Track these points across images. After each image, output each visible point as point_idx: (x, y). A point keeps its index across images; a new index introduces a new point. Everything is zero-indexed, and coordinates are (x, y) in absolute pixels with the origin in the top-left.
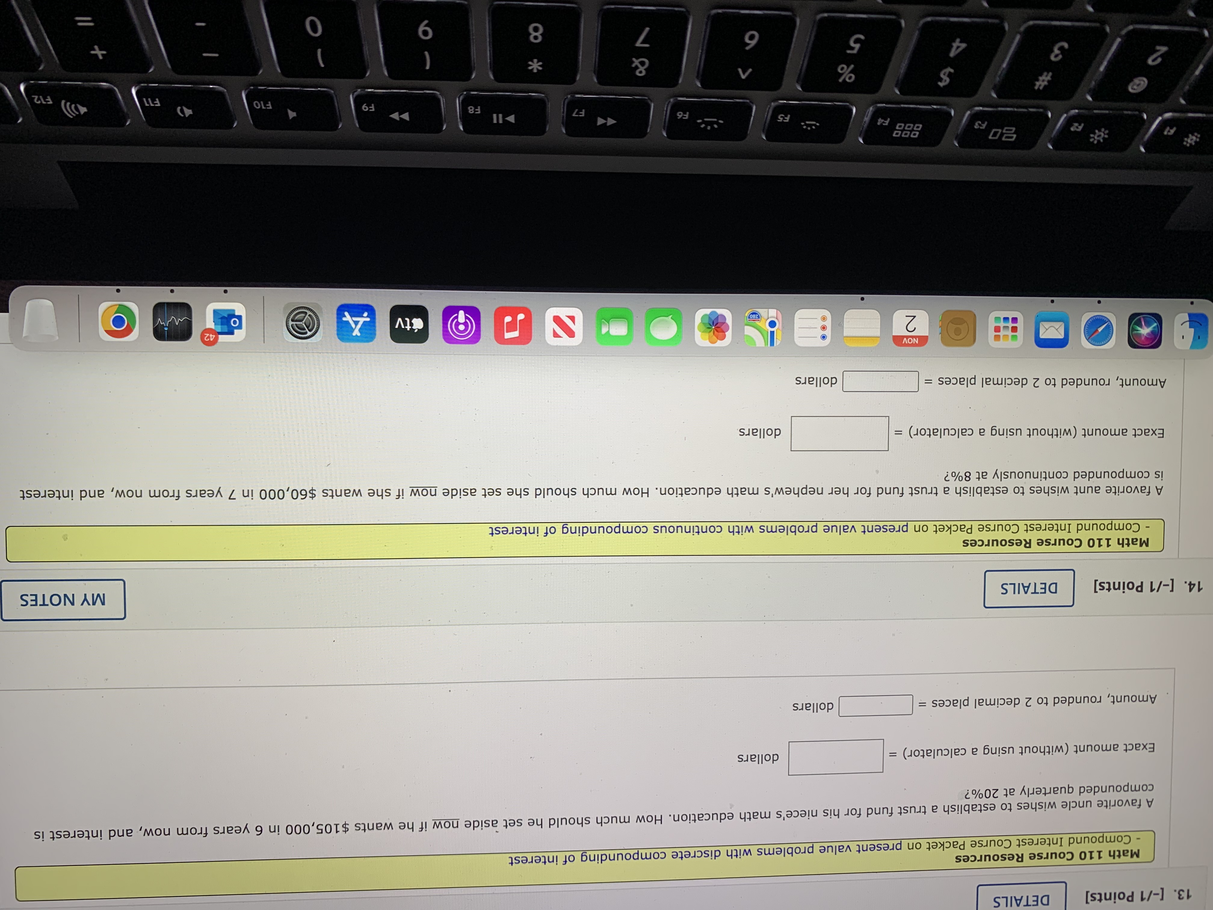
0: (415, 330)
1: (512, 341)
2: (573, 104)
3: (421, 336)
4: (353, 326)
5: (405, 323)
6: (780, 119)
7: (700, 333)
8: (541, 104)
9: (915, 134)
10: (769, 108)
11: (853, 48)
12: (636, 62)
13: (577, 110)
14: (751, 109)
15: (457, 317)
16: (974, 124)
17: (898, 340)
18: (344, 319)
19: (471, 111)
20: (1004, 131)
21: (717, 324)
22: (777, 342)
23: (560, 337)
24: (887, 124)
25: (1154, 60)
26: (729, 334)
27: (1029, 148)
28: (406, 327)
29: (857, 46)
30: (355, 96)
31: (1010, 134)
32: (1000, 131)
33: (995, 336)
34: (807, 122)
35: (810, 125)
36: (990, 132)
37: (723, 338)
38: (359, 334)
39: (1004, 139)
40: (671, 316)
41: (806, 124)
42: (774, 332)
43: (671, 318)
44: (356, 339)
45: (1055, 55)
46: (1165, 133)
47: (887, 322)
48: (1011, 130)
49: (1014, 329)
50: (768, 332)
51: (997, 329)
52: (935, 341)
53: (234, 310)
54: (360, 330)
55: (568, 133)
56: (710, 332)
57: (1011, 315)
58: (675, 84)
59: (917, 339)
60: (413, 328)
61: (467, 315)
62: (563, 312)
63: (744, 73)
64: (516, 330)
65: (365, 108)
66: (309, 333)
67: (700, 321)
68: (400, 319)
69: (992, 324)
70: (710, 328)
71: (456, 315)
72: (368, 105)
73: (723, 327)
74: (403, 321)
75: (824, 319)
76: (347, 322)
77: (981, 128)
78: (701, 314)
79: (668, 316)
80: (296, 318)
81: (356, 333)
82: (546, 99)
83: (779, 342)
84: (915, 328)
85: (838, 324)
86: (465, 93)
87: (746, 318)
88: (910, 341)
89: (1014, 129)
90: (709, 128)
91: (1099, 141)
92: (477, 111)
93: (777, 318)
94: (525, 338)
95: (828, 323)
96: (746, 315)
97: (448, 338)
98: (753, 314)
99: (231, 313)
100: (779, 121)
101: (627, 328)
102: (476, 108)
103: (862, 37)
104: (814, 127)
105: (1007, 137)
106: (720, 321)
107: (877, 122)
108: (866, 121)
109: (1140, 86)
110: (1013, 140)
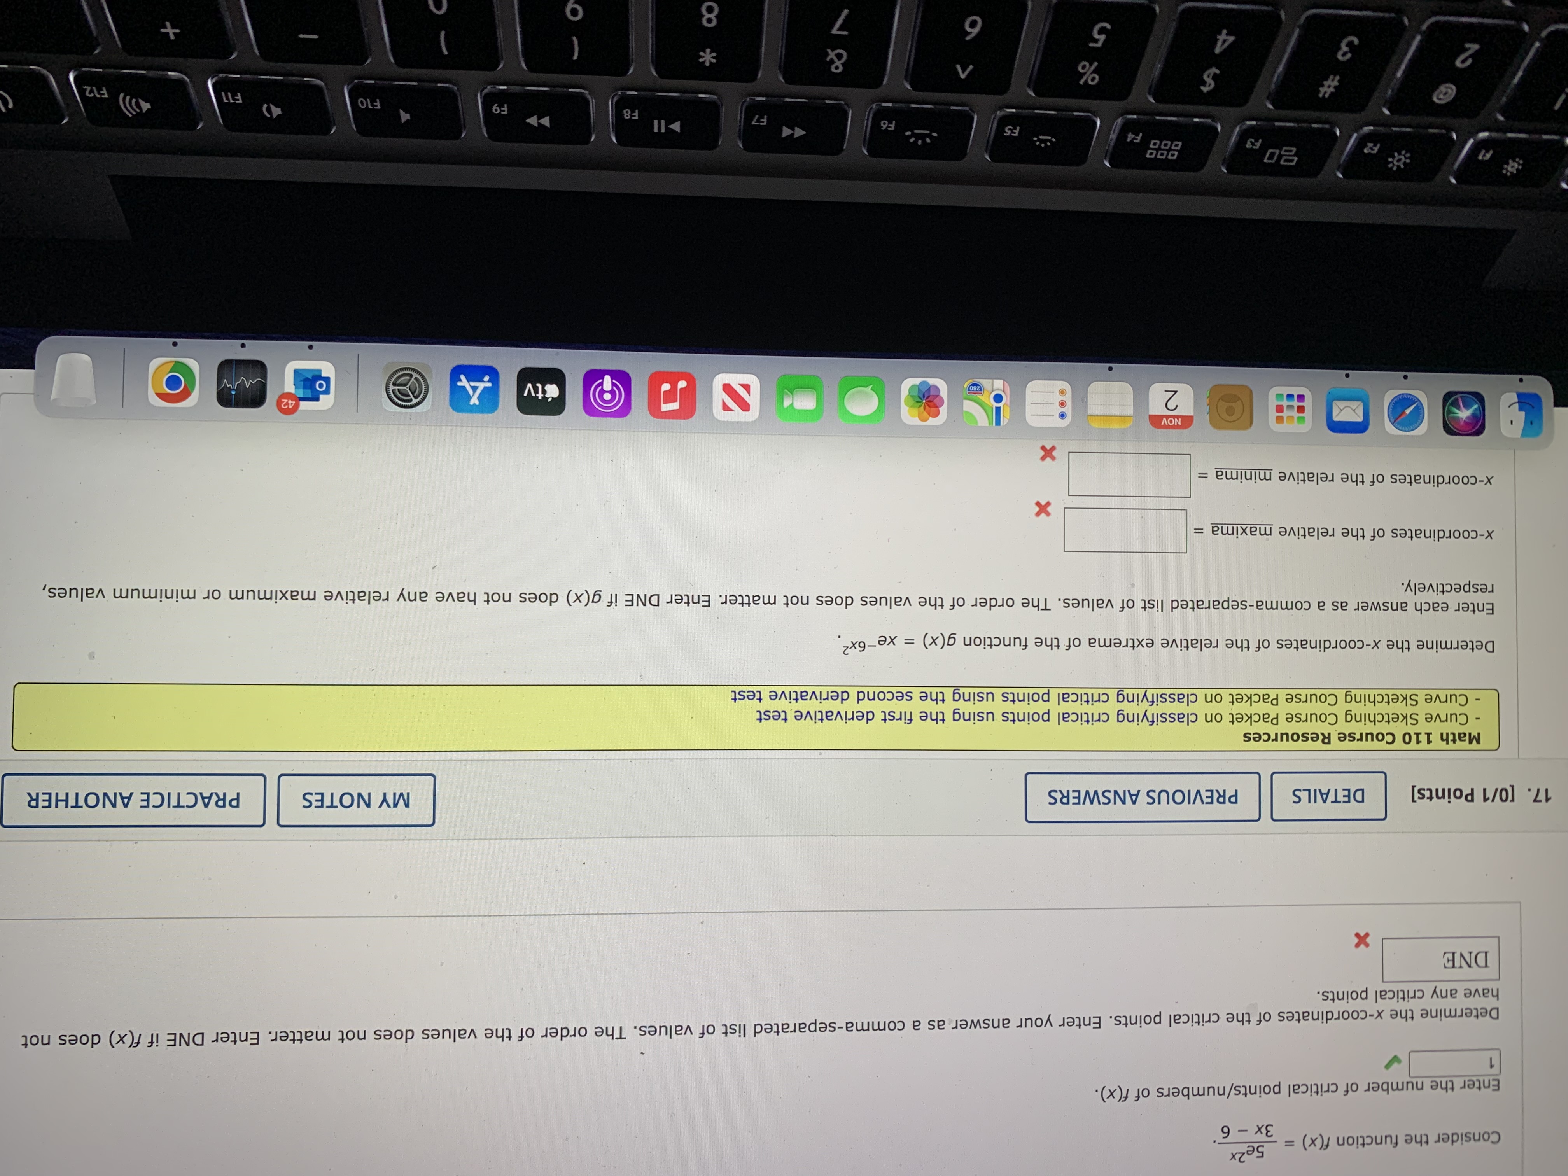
0: (548, 398)
1: (670, 415)
2: (753, 110)
3: (557, 407)
4: (471, 392)
5: (536, 392)
6: (1008, 133)
7: (908, 408)
8: (713, 108)
9: (1173, 155)
10: (994, 118)
11: (1096, 41)
12: (832, 55)
13: (757, 117)
14: (972, 118)
15: (601, 384)
16: (1246, 143)
17: (1156, 421)
18: (459, 384)
19: (627, 116)
20: (1283, 153)
21: (929, 396)
22: (1004, 421)
23: (731, 410)
24: (1138, 141)
25: (1463, 62)
26: (943, 410)
27: (1316, 174)
28: (537, 395)
29: (1102, 37)
30: (483, 95)
31: (1289, 156)
32: (1277, 151)
33: (1277, 417)
34: (1041, 137)
35: (1045, 141)
36: (1265, 154)
37: (937, 414)
38: (477, 403)
39: (1282, 163)
40: (871, 386)
41: (1039, 140)
42: (1000, 408)
43: (871, 389)
44: (474, 409)
45: (1343, 54)
46: (1480, 158)
47: (1141, 397)
48: (1291, 151)
49: (1301, 409)
50: (992, 408)
51: (1279, 409)
52: (1202, 422)
53: (320, 371)
54: (478, 398)
55: (746, 148)
56: (920, 406)
57: (1296, 391)
58: (878, 84)
59: (1180, 419)
60: (547, 396)
61: (614, 381)
62: (735, 380)
63: (963, 72)
64: (677, 401)
65: (496, 110)
66: (415, 401)
67: (908, 393)
68: (529, 385)
69: (1273, 402)
70: (920, 402)
71: (601, 381)
72: (501, 106)
73: (936, 401)
74: (533, 387)
75: (1062, 392)
76: (464, 387)
77: (1254, 147)
78: (908, 384)
79: (866, 387)
80: (398, 382)
81: (474, 401)
82: (719, 102)
83: (1006, 421)
84: (1177, 406)
85: (1080, 400)
86: (620, 93)
87: (964, 390)
88: (1171, 421)
89: (1294, 149)
90: (920, 142)
91: (1398, 167)
92: (635, 116)
93: (1003, 391)
94: (687, 411)
95: (1068, 398)
96: (966, 386)
97: (589, 409)
98: (973, 385)
99: (317, 374)
100: (1005, 134)
101: (815, 400)
102: (633, 111)
103: (1108, 26)
104: (1049, 144)
105: (1286, 161)
106: (932, 393)
107: (1127, 137)
108: (1113, 136)
109: (1448, 95)
110: (1293, 164)
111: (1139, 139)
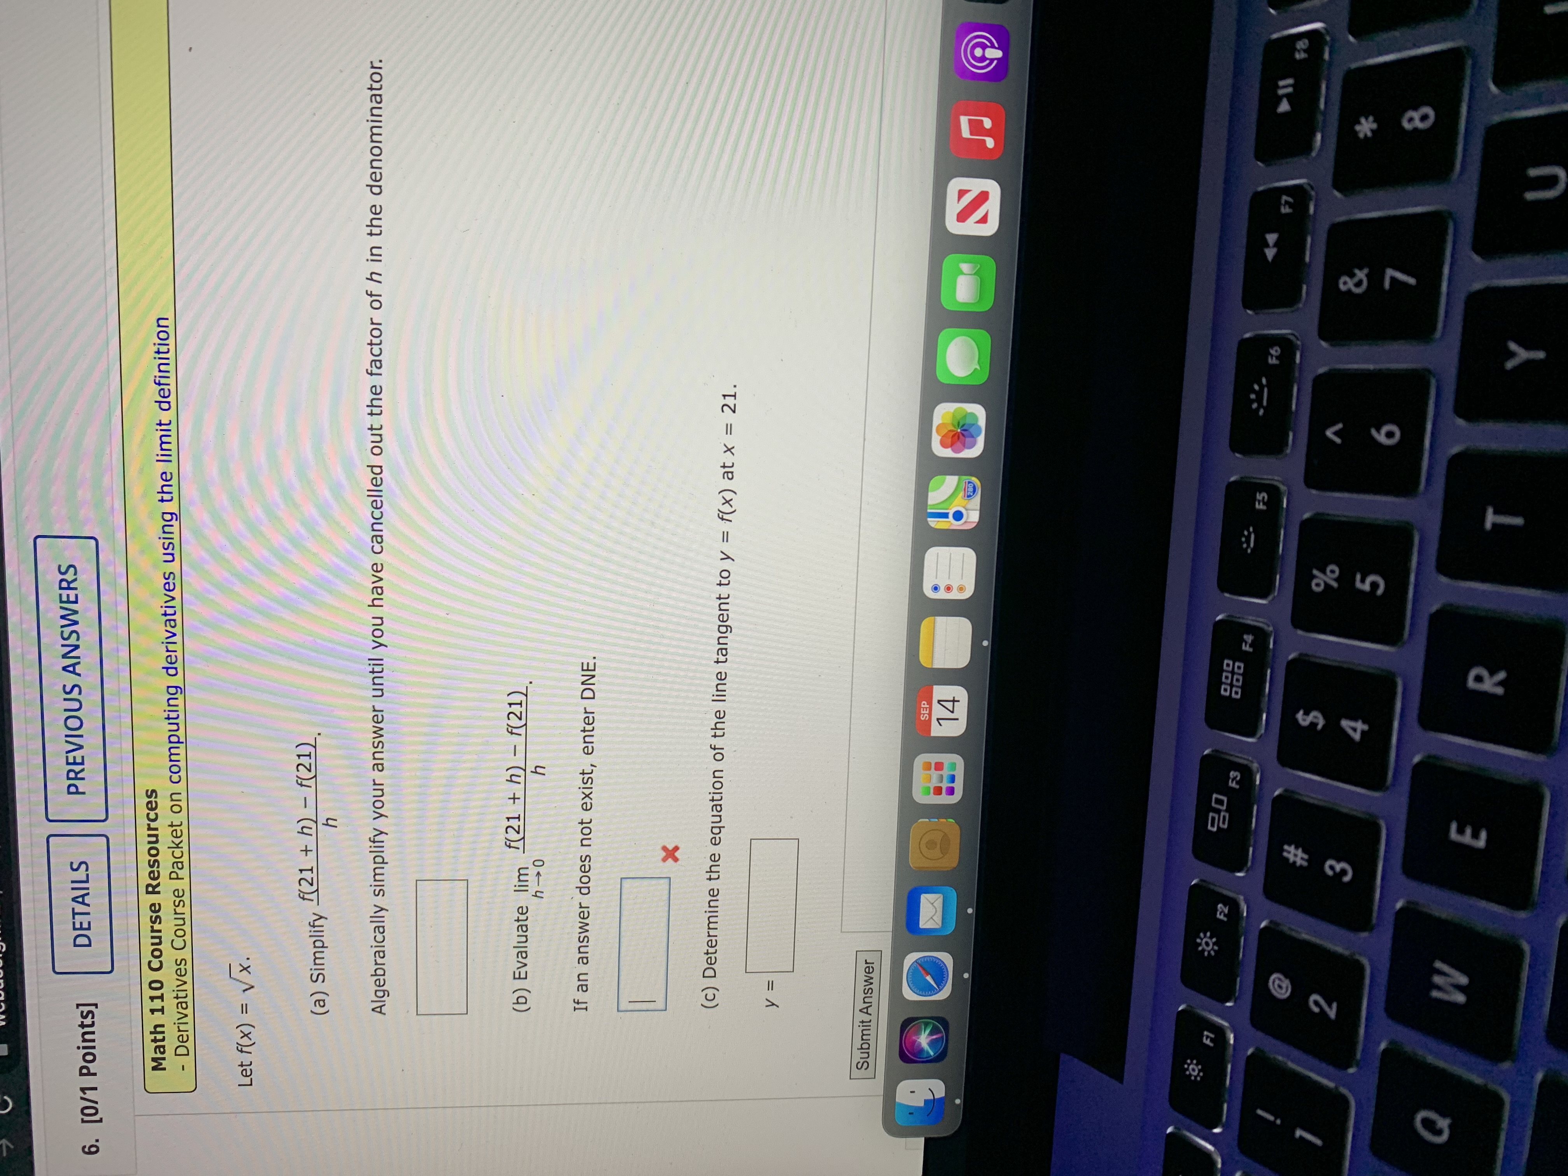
2: (1301, 197)
6: (1259, 496)
7: (952, 411)
8: (1303, 150)
9: (1225, 690)
10: (1277, 481)
11: (1363, 581)
12: (1362, 275)
13: (1291, 201)
14: (1277, 455)
15: (993, 45)
16: (1235, 771)
19: (1300, 47)
20: (1222, 814)
21: (964, 436)
22: (933, 522)
23: (959, 200)
24: (1244, 648)
25: (1316, 1003)
26: (948, 452)
27: (1195, 853)
29: (1366, 587)
31: (1219, 822)
32: (1224, 808)
34: (1253, 536)
35: (1248, 541)
36: (1222, 795)
37: (944, 444)
39: (1211, 814)
40: (979, 369)
41: (1249, 533)
42: (948, 518)
43: (976, 368)
45: (1333, 866)
46: (1206, 1033)
47: (952, 677)
48: (1224, 823)
50: (947, 509)
55: (1255, 195)
56: (953, 425)
58: (1324, 338)
61: (996, 61)
62: (993, 207)
64: (971, 134)
67: (969, 412)
70: (958, 426)
71: (997, 44)
73: (959, 444)
75: (961, 589)
77: (1230, 781)
78: (979, 413)
79: (979, 363)
82: (1310, 156)
85: (953, 608)
86: (1329, 34)
87: (969, 477)
88: (924, 709)
89: (1226, 826)
90: (1253, 396)
91: (1200, 944)
92: (1299, 55)
93: (965, 522)
95: (955, 595)
96: (974, 479)
97: (965, 30)
98: (974, 488)
100: (1258, 494)
101: (967, 301)
102: (1305, 52)
103: (1380, 592)
104: (1245, 546)
105: (1213, 819)
106: (968, 440)
107: (1248, 633)
108: (1250, 621)
109: (1278, 990)
110: (1209, 827)
111: (1246, 648)
